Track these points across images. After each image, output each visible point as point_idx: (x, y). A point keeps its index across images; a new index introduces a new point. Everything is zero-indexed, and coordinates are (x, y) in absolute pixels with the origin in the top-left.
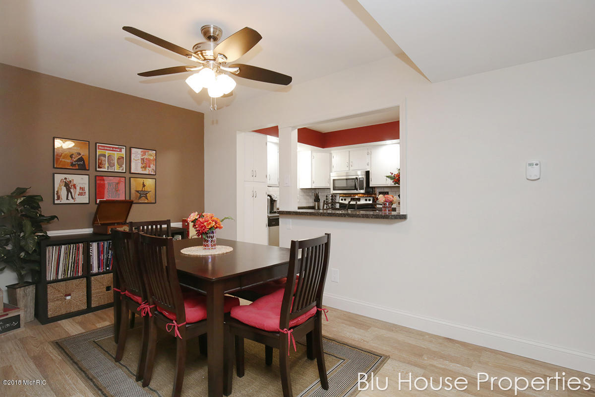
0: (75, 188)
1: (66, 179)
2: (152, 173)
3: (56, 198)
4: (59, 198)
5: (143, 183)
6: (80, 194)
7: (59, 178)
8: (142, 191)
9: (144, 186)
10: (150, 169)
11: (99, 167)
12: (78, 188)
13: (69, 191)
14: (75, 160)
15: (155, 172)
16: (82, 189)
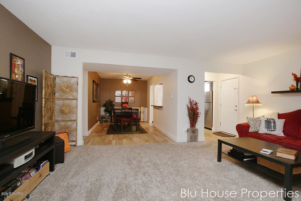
4: (116, 102)
7: (116, 98)
9: (132, 99)
11: (123, 95)
15: (134, 96)
16: (120, 100)
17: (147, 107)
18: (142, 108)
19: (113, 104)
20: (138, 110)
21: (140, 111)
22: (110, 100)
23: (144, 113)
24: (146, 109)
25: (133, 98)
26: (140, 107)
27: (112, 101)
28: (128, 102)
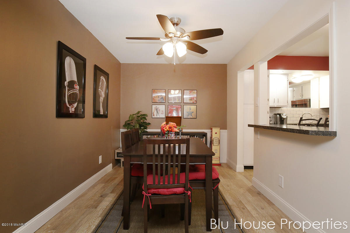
0: (160, 111)
1: (156, 107)
2: (195, 102)
3: (153, 115)
4: (154, 116)
5: (190, 108)
6: (162, 114)
7: (154, 106)
8: (189, 112)
9: (190, 109)
10: (193, 100)
11: (169, 101)
12: (161, 111)
13: (157, 112)
14: (160, 98)
15: (196, 102)
16: (162, 111)
17: (227, 129)
18: (215, 130)
19: (147, 121)
20: (204, 135)
21: (211, 137)
22: (139, 113)
23: (219, 143)
24: (224, 133)
25: (193, 107)
26: (211, 129)
27: (144, 115)
28: (181, 117)
